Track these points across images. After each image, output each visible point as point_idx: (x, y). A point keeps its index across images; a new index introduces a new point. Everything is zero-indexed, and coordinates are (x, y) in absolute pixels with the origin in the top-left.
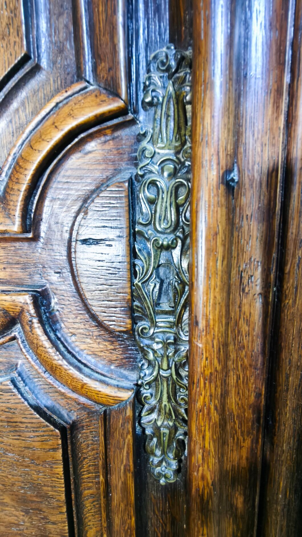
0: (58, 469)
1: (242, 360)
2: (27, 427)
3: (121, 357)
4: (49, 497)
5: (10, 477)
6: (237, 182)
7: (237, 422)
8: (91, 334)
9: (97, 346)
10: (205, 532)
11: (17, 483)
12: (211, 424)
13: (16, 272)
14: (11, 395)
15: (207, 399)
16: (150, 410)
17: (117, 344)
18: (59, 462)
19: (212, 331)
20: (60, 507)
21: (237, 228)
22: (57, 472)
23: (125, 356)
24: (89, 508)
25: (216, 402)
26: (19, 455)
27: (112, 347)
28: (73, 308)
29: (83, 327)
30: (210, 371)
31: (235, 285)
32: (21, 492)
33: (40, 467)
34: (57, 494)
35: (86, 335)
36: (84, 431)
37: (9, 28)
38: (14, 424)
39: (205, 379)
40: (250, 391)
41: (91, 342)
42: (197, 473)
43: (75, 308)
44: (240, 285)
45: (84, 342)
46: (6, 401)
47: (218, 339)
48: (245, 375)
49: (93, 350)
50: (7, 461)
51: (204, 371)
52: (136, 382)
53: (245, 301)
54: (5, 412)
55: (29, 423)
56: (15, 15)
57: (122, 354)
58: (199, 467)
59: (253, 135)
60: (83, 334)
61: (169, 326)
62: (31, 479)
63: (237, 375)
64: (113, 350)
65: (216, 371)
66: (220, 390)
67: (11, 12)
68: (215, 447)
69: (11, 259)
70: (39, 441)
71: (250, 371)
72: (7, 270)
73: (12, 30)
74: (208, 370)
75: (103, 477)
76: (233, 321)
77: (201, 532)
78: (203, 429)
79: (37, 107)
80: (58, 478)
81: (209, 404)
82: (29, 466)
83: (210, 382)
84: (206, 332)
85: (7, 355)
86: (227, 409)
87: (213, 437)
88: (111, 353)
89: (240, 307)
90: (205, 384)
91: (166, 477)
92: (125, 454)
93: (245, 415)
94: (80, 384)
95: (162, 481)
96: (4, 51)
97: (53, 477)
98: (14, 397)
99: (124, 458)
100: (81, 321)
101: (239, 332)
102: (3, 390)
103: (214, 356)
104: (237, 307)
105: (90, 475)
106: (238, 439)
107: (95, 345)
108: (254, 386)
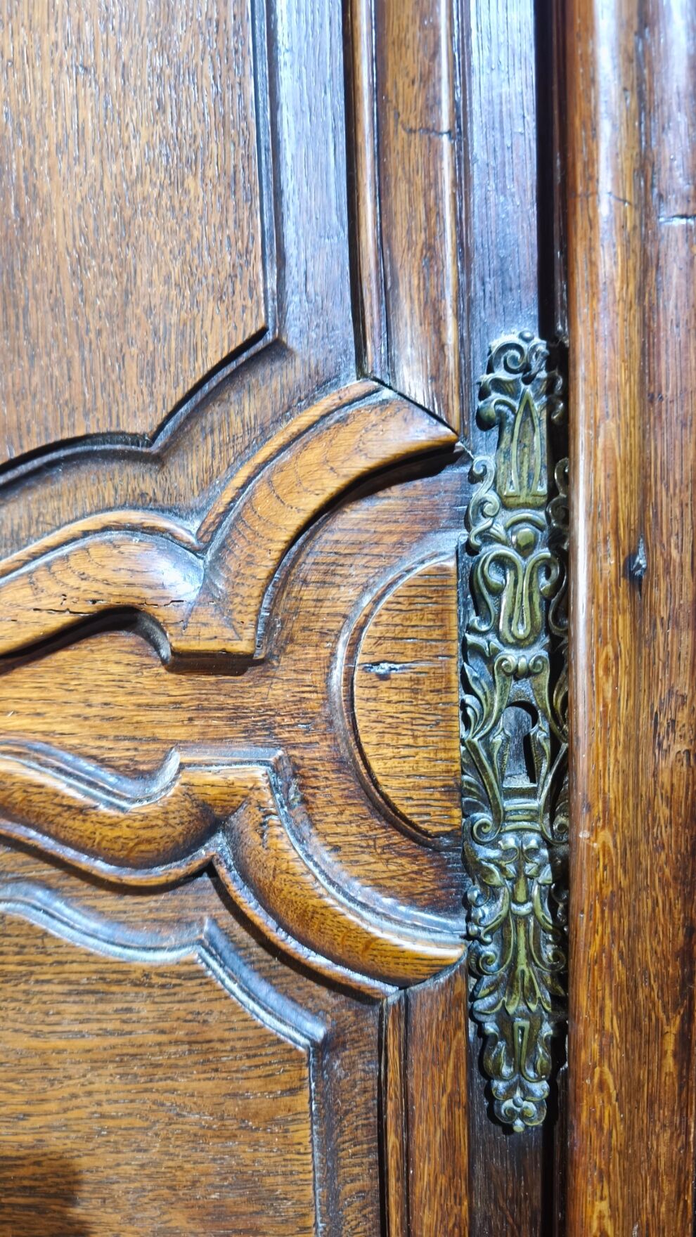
0: (301, 1134)
1: (661, 869)
2: (233, 1050)
3: (432, 887)
4: (277, 1199)
5: (187, 1166)
6: (645, 570)
7: (655, 986)
8: (371, 843)
9: (385, 868)
10: (606, 1192)
11: (203, 1179)
12: (614, 985)
13: (216, 726)
14: (201, 984)
15: (606, 941)
16: (492, 984)
17: (425, 862)
18: (302, 1116)
19: (614, 819)
20: (304, 1215)
21: (646, 642)
22: (296, 1140)
23: (440, 884)
24: (353, 1223)
25: (622, 944)
26: (211, 1115)
27: (415, 868)
28: (336, 794)
29: (354, 829)
30: (610, 888)
31: (646, 738)
32: (213, 1196)
33: (260, 1134)
34: (296, 1188)
35: (362, 847)
36: (347, 1053)
37: (233, 283)
38: (205, 1046)
39: (603, 904)
40: (676, 926)
41: (373, 860)
42: (592, 1079)
43: (340, 793)
44: (654, 737)
45: (357, 861)
46: (190, 998)
47: (623, 832)
48: (666, 895)
49: (373, 875)
50: (183, 1132)
51: (601, 889)
52: (464, 932)
53: (663, 764)
54: (186, 1021)
55: (240, 1039)
56: (248, 262)
57: (434, 880)
58: (594, 1067)
59: (668, 490)
60: (355, 846)
61: (529, 818)
62: (238, 1164)
63: (652, 897)
64: (416, 873)
65: (620, 888)
66: (626, 924)
67: (240, 256)
68: (619, 1027)
69: (206, 699)
70: (260, 1077)
71: (675, 888)
72: (196, 723)
73: (238, 287)
74: (607, 887)
75: (397, 1136)
76: (644, 802)
77: (599, 1194)
78: (600, 994)
79: (266, 408)
80: (299, 1153)
81: (610, 947)
82: (235, 1136)
83: (611, 910)
84: (604, 821)
85: (176, 903)
86: (637, 961)
87: (617, 1009)
88: (412, 880)
89: (655, 775)
90: (603, 912)
91: (523, 1116)
92: (450, 1070)
93: (668, 972)
94: (363, 941)
95: (519, 1125)
96: (222, 321)
97: (288, 1152)
98: (208, 988)
99: (449, 1080)
100: (351, 818)
101: (654, 819)
102: (183, 975)
103: (617, 861)
104: (650, 775)
105: (358, 1147)
106: (657, 1019)
107: (380, 867)
108: (682, 915)
